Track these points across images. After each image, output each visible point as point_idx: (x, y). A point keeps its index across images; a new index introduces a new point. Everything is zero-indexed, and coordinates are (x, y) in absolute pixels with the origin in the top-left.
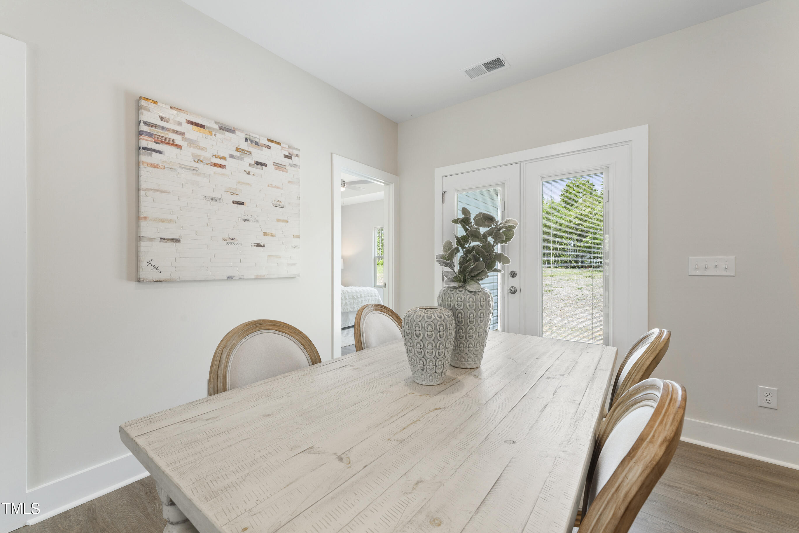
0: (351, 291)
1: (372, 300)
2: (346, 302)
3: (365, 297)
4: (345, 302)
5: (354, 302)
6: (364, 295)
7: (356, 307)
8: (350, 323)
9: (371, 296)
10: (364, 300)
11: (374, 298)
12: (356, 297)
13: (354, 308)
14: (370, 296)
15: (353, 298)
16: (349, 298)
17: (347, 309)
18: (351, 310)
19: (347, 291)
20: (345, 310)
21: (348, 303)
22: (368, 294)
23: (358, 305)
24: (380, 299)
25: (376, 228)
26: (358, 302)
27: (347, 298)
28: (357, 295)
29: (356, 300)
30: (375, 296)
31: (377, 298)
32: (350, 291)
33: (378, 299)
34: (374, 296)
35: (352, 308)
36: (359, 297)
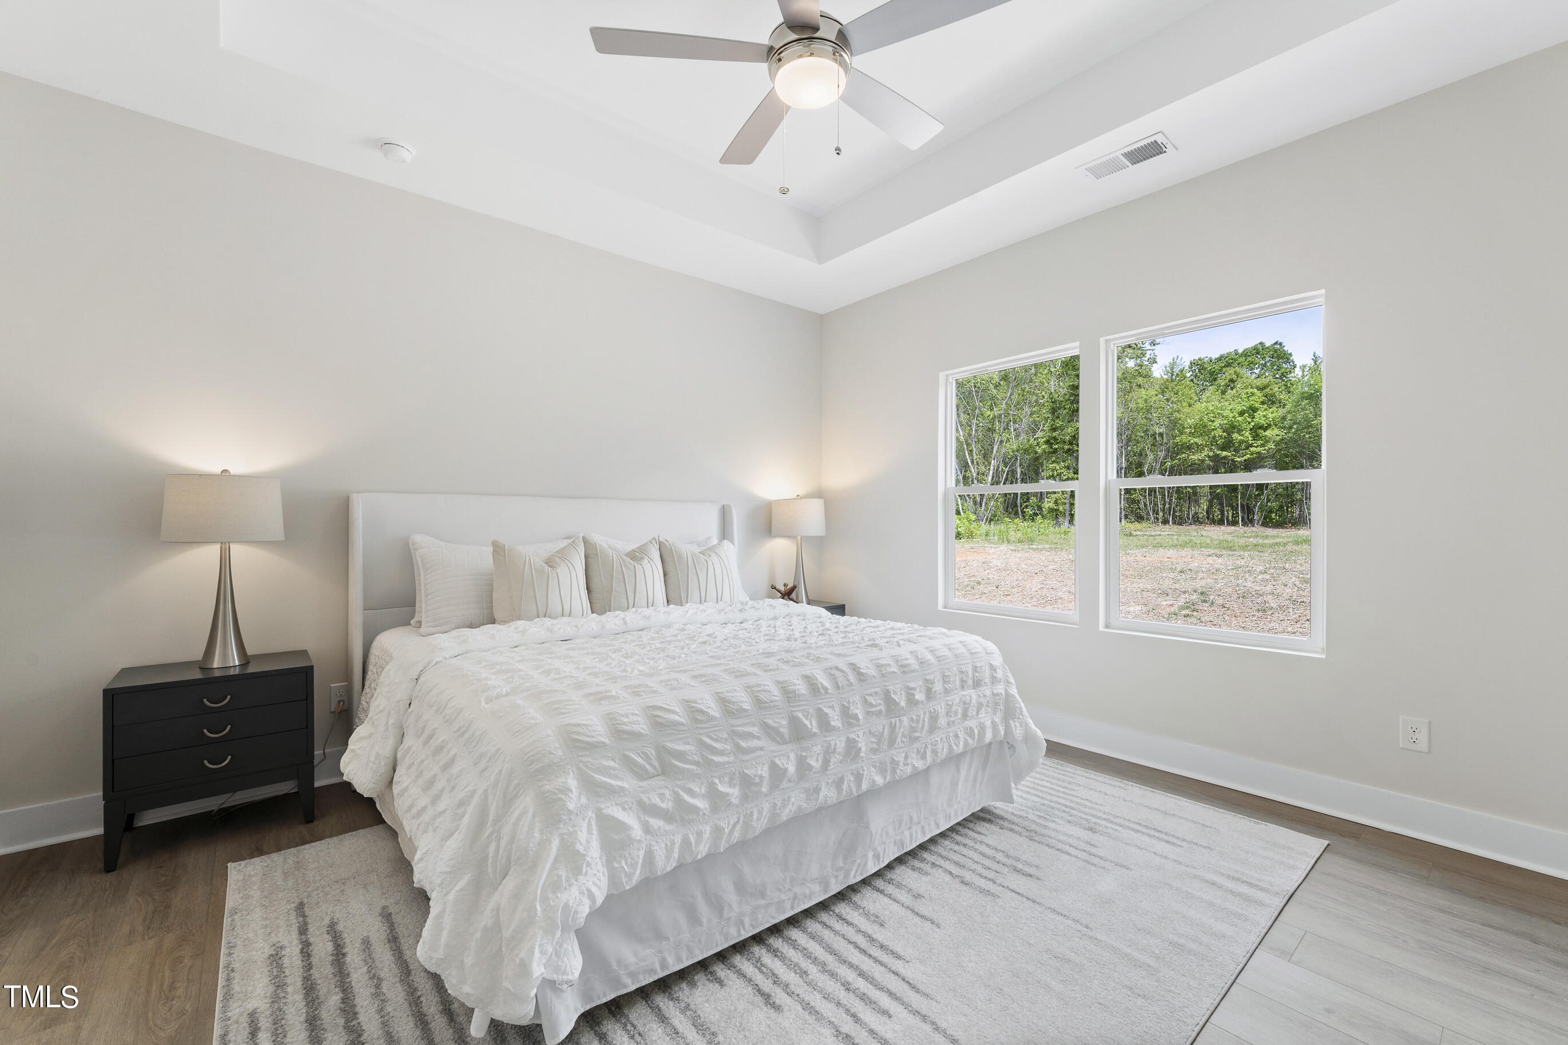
0: (879, 666)
1: (980, 705)
2: (854, 741)
3: (947, 692)
4: (848, 739)
5: (893, 728)
6: (945, 680)
7: (906, 757)
8: (870, 855)
9: (977, 684)
10: (941, 710)
11: (988, 692)
12: (903, 704)
13: (895, 763)
14: (970, 682)
15: (889, 710)
16: (868, 713)
17: (859, 778)
18: (879, 780)
19: (854, 667)
20: (845, 787)
21: (862, 745)
22: (962, 672)
23: (917, 745)
24: (1014, 691)
25: (950, 378)
26: (913, 729)
27: (855, 717)
28: (908, 688)
29: (905, 719)
30: (994, 680)
31: (1000, 689)
32: (872, 672)
33: (1008, 695)
34: (987, 681)
35: (882, 771)
36: (917, 697)
